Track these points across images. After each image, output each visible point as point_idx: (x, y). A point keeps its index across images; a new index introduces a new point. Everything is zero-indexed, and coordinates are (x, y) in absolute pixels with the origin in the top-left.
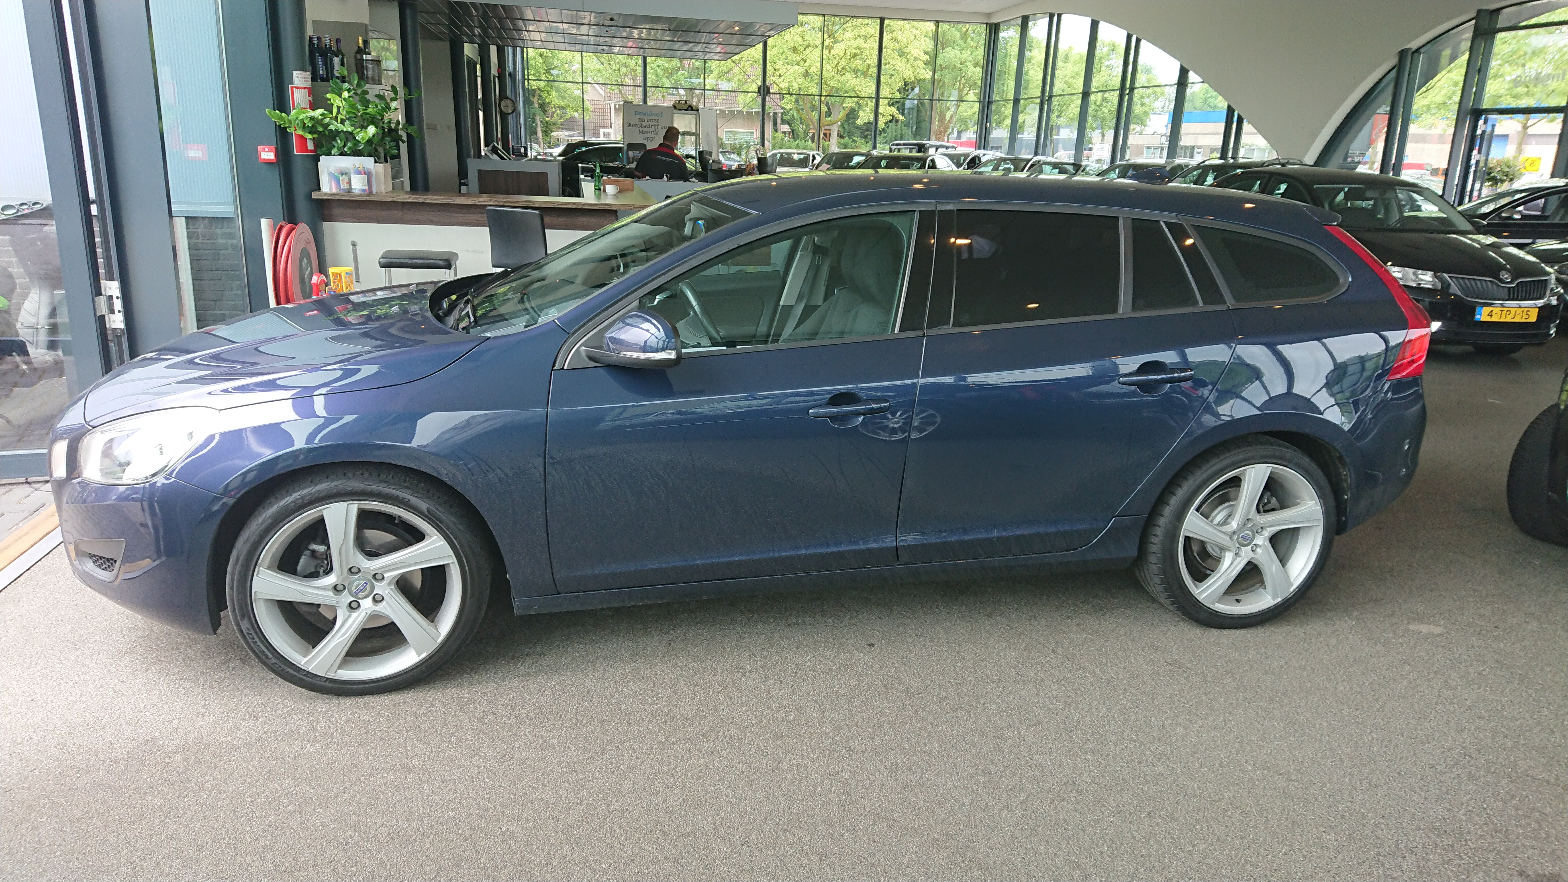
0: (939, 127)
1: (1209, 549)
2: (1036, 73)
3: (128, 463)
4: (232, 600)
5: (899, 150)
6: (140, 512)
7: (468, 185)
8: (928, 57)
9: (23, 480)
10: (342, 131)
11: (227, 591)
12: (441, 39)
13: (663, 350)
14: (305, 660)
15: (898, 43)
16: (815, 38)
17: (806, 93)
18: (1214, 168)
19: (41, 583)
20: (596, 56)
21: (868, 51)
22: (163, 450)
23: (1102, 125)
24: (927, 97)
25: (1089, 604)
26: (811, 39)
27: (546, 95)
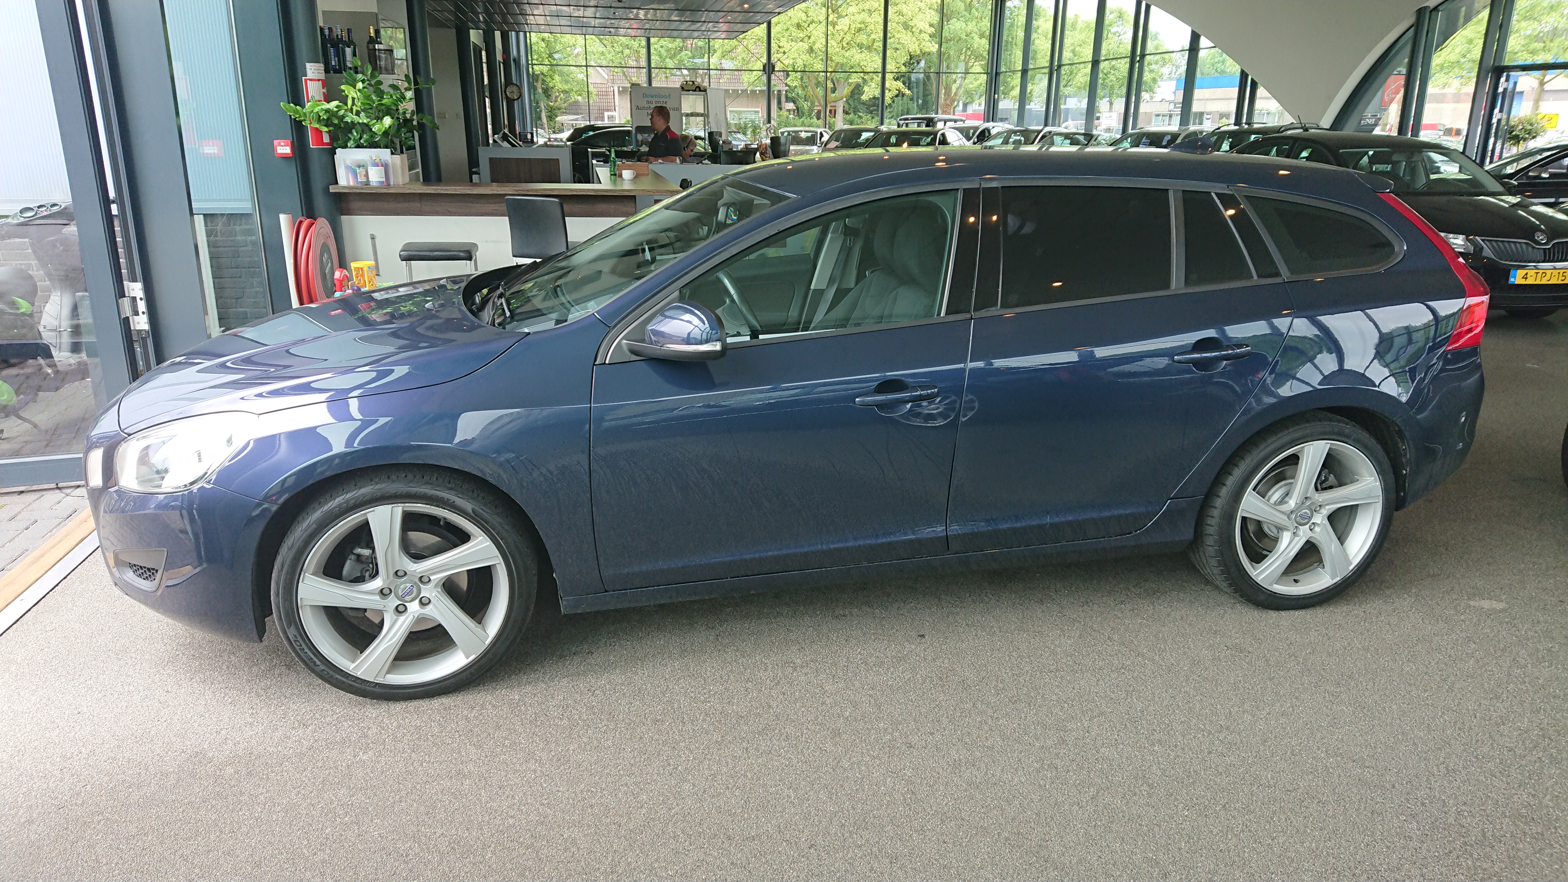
0: (945, 100)
1: (1266, 529)
2: (1042, 43)
3: (166, 471)
4: (278, 607)
5: (907, 125)
6: (178, 517)
7: (479, 174)
8: (933, 30)
9: (53, 486)
10: (358, 123)
11: (272, 598)
12: (449, 27)
13: (707, 341)
14: (353, 666)
15: (902, 16)
16: (819, 14)
17: (811, 70)
18: (1231, 134)
19: (78, 592)
20: (599, 39)
21: (872, 26)
22: (202, 457)
23: (1110, 94)
24: (932, 70)
25: (1141, 588)
26: (814, 15)
27: (549, 79)
